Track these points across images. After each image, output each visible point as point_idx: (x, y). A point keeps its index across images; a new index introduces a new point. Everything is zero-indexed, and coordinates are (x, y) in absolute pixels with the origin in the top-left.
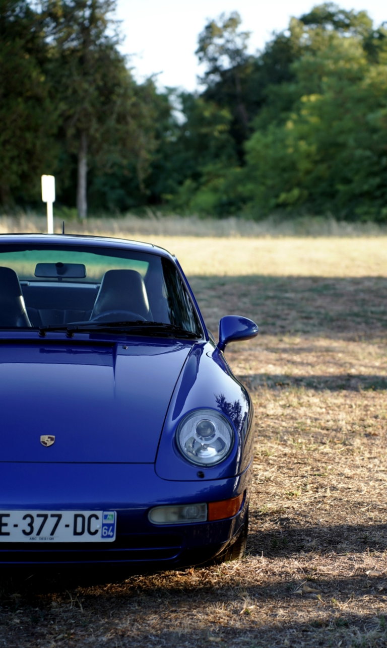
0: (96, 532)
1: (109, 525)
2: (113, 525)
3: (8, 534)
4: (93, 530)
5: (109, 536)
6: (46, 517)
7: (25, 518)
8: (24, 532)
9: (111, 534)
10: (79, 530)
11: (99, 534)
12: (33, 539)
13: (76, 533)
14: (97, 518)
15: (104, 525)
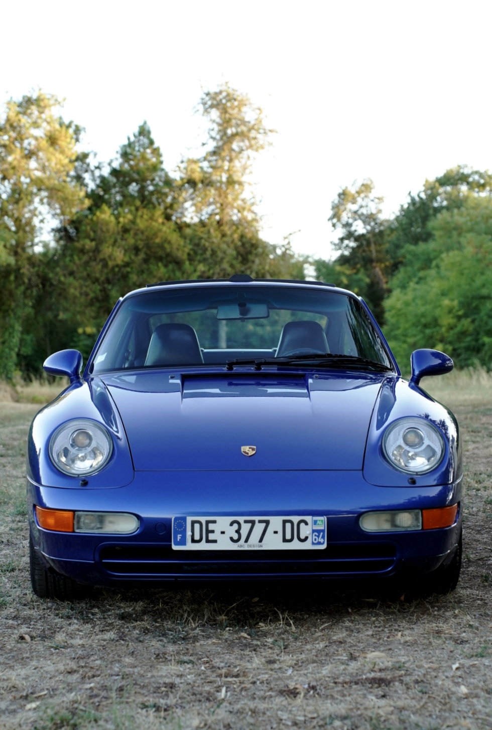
0: (306, 538)
1: (319, 531)
2: (323, 531)
3: (215, 541)
4: (302, 537)
5: (319, 543)
6: (253, 522)
7: (231, 524)
8: (231, 539)
9: (322, 541)
10: (288, 537)
11: (309, 541)
12: (241, 546)
13: (285, 540)
14: (306, 524)
15: (314, 531)
